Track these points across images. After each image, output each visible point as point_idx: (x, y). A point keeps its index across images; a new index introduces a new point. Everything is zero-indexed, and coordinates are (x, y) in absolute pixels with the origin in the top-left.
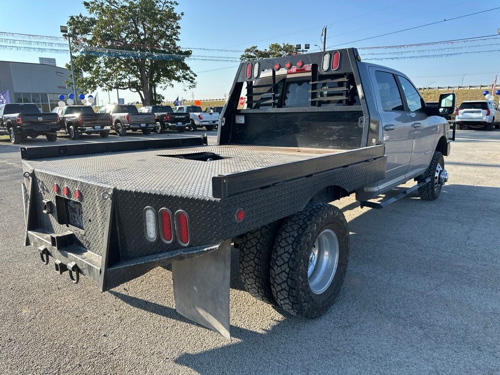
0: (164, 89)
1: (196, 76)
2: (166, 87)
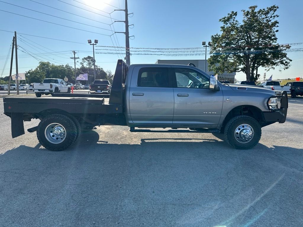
0: (268, 71)
1: (291, 61)
2: (269, 69)
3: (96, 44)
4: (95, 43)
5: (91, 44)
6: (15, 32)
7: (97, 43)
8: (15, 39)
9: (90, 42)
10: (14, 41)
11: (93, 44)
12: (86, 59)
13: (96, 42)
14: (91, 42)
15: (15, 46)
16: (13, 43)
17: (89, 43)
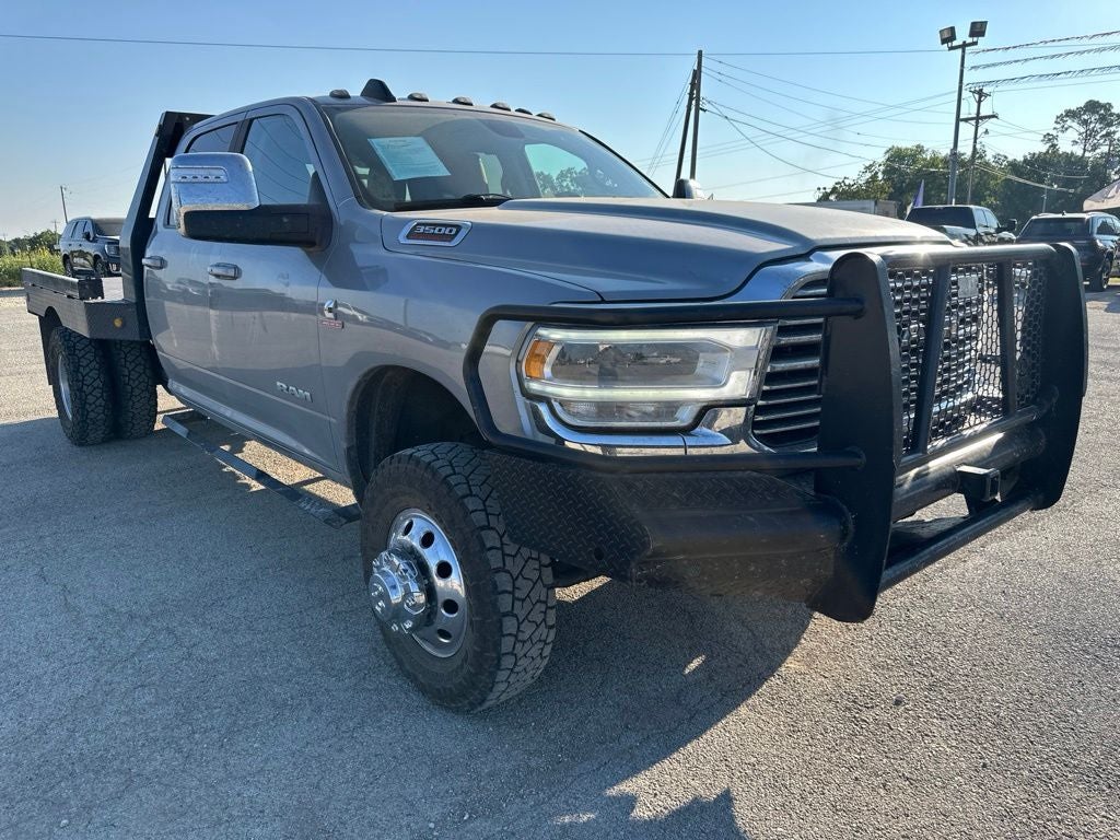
3: (975, 43)
4: (969, 40)
5: (955, 43)
6: (700, 53)
7: (983, 35)
8: (697, 75)
9: (948, 36)
10: (693, 84)
11: (964, 46)
12: (1071, 114)
13: (978, 30)
14: (952, 37)
15: (694, 102)
16: (691, 94)
17: (944, 41)
